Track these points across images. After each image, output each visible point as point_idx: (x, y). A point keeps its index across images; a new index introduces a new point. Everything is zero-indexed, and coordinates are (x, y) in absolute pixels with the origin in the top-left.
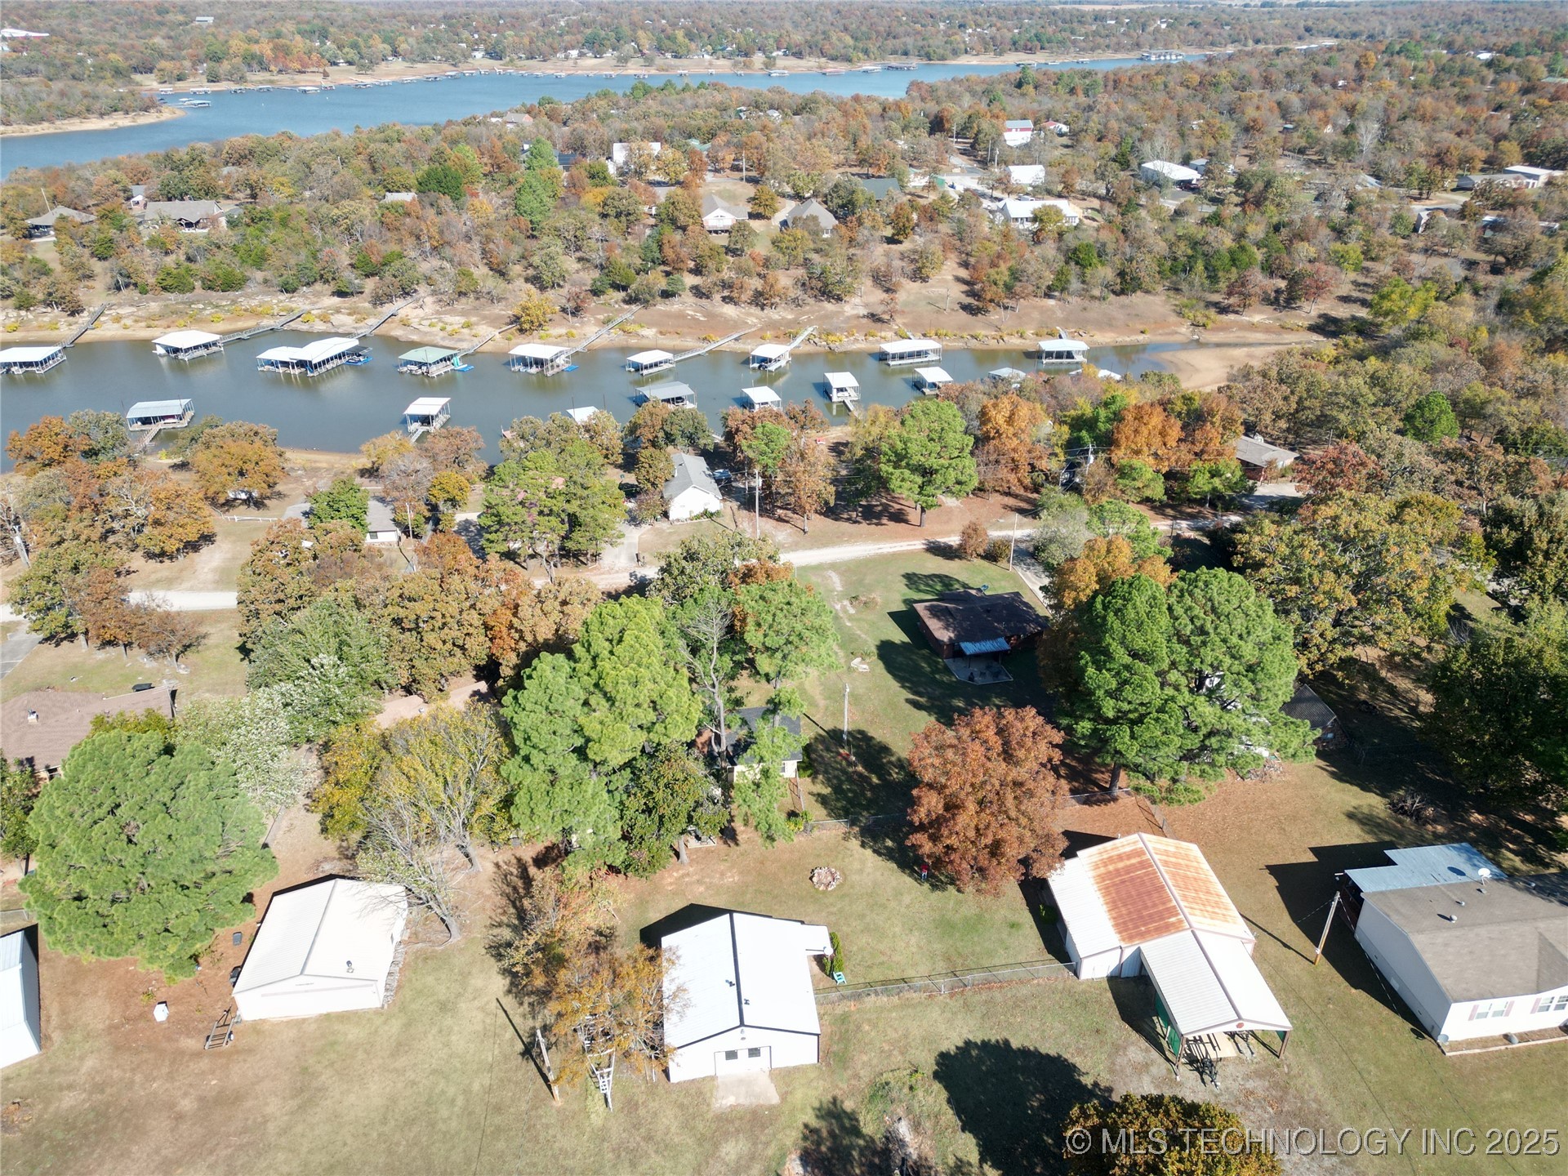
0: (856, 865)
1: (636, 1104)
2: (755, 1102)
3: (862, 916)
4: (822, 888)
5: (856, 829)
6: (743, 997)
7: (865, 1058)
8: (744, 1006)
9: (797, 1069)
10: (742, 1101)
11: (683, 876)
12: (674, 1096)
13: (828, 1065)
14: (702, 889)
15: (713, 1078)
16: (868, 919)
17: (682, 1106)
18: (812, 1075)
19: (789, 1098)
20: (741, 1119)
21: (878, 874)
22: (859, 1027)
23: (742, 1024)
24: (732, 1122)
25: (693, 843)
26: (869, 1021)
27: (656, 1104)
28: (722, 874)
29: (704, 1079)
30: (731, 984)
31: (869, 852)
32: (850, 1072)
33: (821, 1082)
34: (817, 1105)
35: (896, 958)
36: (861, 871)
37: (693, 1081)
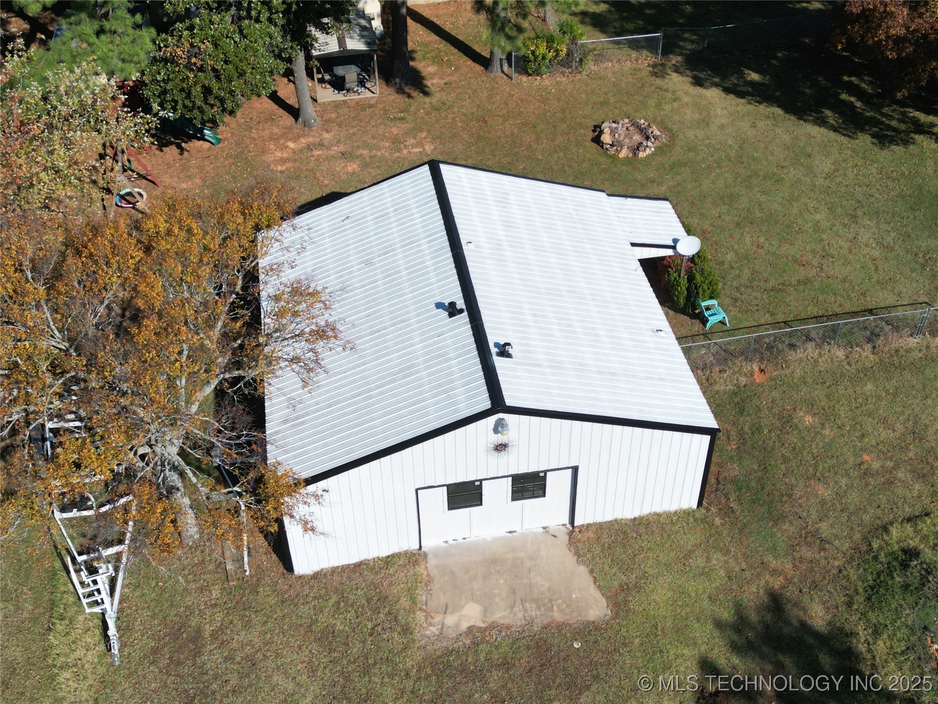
0: (690, 114)
1: (197, 637)
2: (539, 617)
3: (729, 199)
4: (624, 153)
5: (675, 59)
6: (493, 338)
7: (824, 492)
8: (499, 363)
9: (642, 525)
10: (500, 615)
11: (309, 148)
12: (305, 610)
13: (726, 512)
14: (352, 167)
15: (415, 558)
16: (744, 203)
17: (327, 638)
18: (690, 540)
19: (635, 602)
20: (505, 665)
21: (745, 125)
22: (787, 421)
23: (498, 404)
24: (479, 675)
25: (327, 95)
26: (810, 405)
27: (254, 636)
28: (396, 142)
29: (389, 560)
30: (452, 310)
31: (713, 94)
32: (789, 528)
33: (717, 559)
34: (727, 615)
35: (838, 270)
36: (705, 123)
37: (358, 567)
